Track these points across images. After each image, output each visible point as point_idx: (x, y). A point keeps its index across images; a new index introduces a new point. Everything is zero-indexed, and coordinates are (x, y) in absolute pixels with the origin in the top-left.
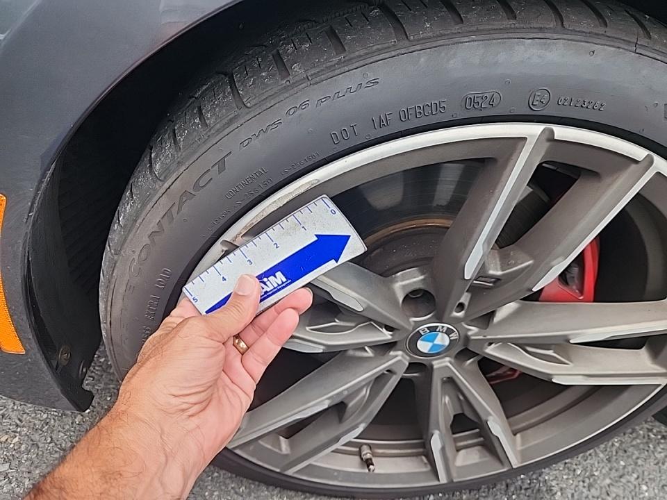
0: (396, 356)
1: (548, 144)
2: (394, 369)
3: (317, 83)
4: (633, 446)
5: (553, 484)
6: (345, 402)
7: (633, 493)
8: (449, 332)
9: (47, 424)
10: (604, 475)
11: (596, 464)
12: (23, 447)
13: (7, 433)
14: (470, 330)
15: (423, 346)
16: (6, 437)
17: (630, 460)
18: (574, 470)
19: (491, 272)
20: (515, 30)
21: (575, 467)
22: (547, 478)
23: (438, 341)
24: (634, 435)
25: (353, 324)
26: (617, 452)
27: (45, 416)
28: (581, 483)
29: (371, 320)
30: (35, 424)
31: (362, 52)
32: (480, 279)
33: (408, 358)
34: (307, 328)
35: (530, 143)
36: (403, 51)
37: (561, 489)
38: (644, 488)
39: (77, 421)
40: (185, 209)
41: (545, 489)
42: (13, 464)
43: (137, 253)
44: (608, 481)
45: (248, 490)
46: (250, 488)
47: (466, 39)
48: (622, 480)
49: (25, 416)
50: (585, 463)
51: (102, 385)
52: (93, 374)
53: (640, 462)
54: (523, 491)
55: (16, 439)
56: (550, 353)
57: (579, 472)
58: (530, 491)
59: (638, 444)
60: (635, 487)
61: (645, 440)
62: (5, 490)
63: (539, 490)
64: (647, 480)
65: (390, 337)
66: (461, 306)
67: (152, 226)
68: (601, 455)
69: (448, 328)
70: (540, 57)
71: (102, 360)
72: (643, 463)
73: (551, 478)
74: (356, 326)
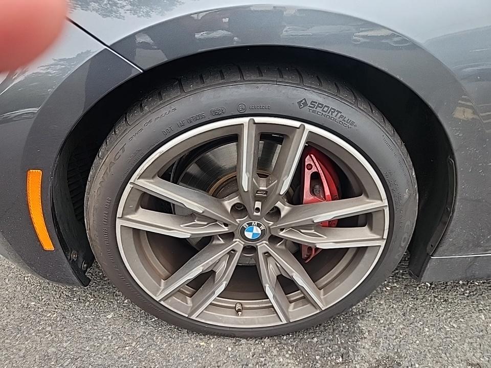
0: (236, 241)
1: (255, 125)
2: (236, 249)
3: (154, 112)
4: (422, 306)
5: (364, 328)
6: (214, 270)
7: (418, 333)
8: (259, 225)
9: (71, 307)
10: (399, 323)
11: (395, 317)
12: (58, 319)
13: (50, 312)
14: (269, 223)
15: (249, 235)
16: (50, 314)
17: (419, 314)
18: (379, 320)
19: (261, 188)
20: (225, 83)
21: (380, 319)
22: (360, 325)
23: (255, 231)
24: (424, 300)
25: (205, 223)
26: (410, 310)
27: (70, 303)
28: (383, 328)
29: (216, 221)
30: (64, 307)
31: (169, 99)
32: (258, 192)
33: (243, 243)
34: (181, 226)
35: (246, 126)
36: (183, 97)
37: (369, 331)
38: (427, 329)
39: (87, 305)
40: (112, 170)
41: (358, 331)
42: (53, 327)
43: (96, 192)
44: (401, 326)
45: (177, 336)
46: (178, 335)
47: (206, 89)
48: (411, 325)
49: (59, 304)
50: (387, 316)
51: (100, 287)
52: (96, 281)
53: (426, 315)
54: (343, 333)
55: (55, 315)
56: (313, 231)
57: (382, 322)
58: (348, 333)
59: (426, 305)
60: (420, 330)
61: (432, 303)
62: (49, 339)
63: (354, 332)
64: (430, 325)
65: (227, 230)
66: (258, 209)
67: (100, 180)
68: (399, 312)
69: (258, 223)
70: (236, 92)
71: (101, 274)
72: (428, 316)
73: (363, 325)
74: (207, 224)
